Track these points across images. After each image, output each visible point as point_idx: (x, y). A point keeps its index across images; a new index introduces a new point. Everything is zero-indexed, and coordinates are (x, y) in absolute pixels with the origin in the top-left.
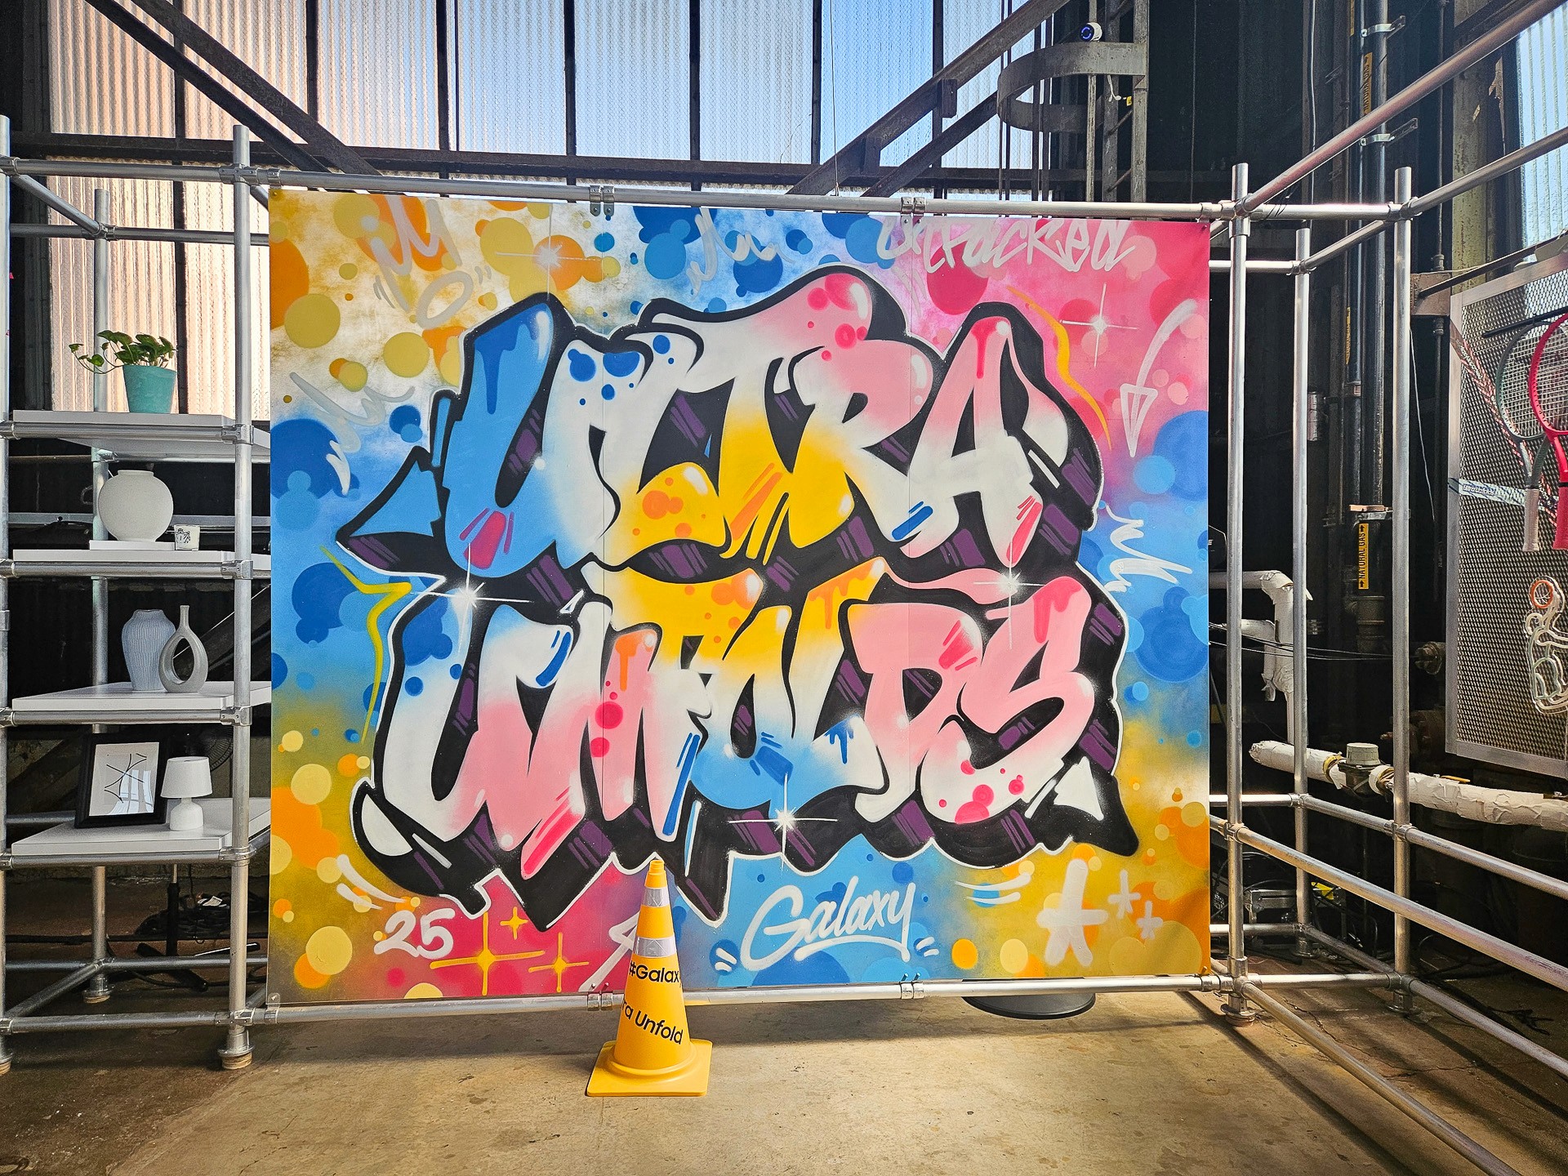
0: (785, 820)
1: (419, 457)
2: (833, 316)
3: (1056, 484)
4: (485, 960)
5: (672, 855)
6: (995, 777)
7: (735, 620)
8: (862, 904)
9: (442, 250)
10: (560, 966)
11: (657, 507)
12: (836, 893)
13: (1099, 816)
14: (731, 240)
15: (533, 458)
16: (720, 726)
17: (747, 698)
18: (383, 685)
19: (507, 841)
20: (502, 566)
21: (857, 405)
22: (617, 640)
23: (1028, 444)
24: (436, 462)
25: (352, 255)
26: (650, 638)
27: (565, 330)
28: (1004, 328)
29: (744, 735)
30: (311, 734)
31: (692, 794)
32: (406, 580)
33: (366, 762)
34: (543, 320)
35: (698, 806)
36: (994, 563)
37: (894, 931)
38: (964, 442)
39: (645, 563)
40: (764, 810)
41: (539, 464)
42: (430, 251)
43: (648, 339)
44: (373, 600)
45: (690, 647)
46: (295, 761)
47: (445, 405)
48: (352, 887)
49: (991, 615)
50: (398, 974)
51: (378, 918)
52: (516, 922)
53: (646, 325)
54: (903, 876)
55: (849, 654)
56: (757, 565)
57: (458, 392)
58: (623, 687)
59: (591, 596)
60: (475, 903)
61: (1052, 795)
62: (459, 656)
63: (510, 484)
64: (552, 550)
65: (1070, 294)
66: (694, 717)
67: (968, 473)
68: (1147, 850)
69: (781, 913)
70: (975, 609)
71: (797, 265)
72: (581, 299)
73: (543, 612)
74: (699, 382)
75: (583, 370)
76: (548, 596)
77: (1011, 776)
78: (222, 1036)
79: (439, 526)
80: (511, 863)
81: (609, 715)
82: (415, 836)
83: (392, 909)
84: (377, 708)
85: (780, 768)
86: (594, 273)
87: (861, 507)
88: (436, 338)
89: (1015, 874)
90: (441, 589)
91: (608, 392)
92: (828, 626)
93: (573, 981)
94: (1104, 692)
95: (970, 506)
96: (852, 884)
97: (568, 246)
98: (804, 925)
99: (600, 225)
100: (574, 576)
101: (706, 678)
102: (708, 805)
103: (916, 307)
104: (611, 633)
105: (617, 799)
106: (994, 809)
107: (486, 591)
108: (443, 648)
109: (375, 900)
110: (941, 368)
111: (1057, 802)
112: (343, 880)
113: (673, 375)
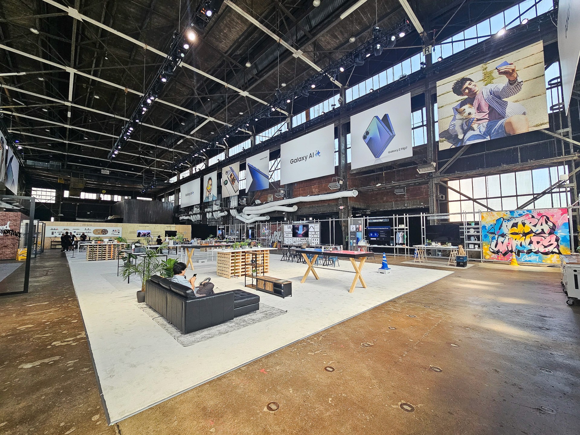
0: (525, 251)
2: (528, 217)
3: (552, 228)
4: (500, 258)
5: (515, 253)
7: (520, 237)
8: (533, 257)
9: (494, 215)
10: (506, 259)
11: (512, 230)
12: (531, 256)
13: (557, 252)
14: (518, 213)
16: (519, 245)
17: (521, 243)
19: (501, 251)
20: (500, 234)
21: (531, 223)
22: (509, 239)
23: (548, 225)
24: (494, 228)
25: (487, 216)
26: (512, 239)
28: (545, 217)
30: (486, 244)
33: (489, 246)
34: (502, 219)
36: (545, 234)
37: (537, 259)
38: (542, 225)
39: (512, 234)
41: (502, 228)
44: (490, 236)
48: (489, 253)
50: (493, 258)
52: (502, 256)
53: (511, 218)
55: (531, 240)
57: (495, 223)
58: (510, 242)
64: (503, 233)
65: (552, 214)
66: (516, 244)
68: (563, 254)
69: (525, 257)
71: (524, 214)
74: (516, 222)
76: (503, 236)
77: (548, 249)
78: (481, 261)
79: (494, 232)
82: (494, 250)
83: (493, 255)
84: (490, 242)
85: (525, 248)
87: (531, 230)
88: (494, 220)
89: (549, 256)
92: (529, 238)
94: (558, 243)
95: (543, 230)
96: (532, 256)
98: (528, 258)
99: (506, 213)
101: (517, 241)
103: (536, 216)
105: (510, 249)
106: (546, 251)
108: (495, 239)
110: (539, 220)
111: (553, 251)
113: (514, 221)
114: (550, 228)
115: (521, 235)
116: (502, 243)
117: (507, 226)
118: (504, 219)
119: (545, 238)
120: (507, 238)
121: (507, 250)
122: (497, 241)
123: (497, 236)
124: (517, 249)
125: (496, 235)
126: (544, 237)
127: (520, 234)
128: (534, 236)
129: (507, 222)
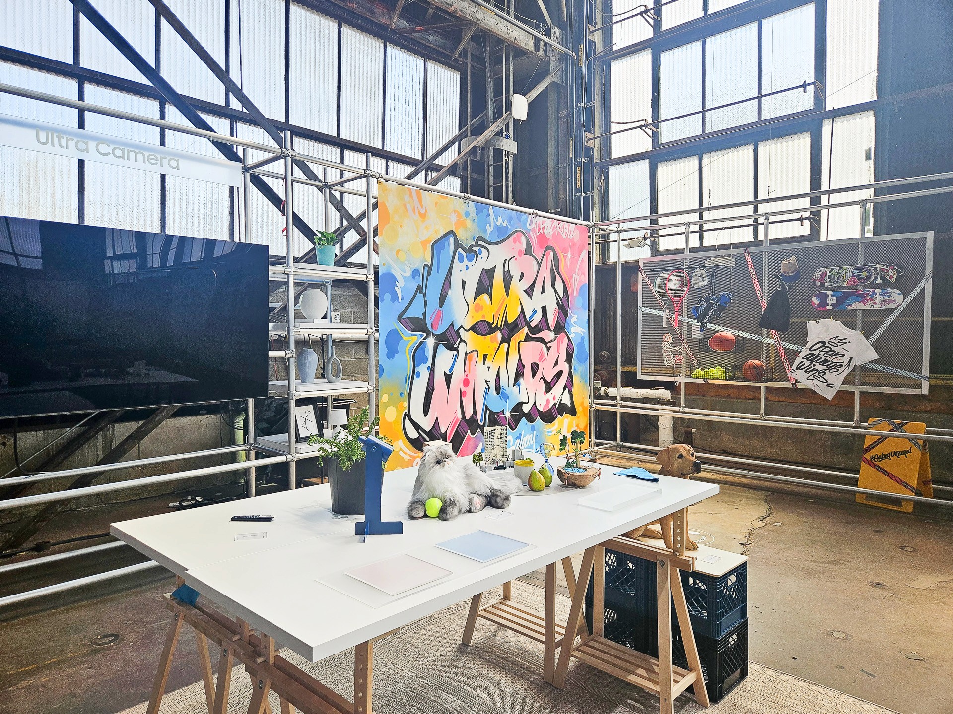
0: (508, 414)
1: (419, 289)
2: (517, 246)
3: (561, 304)
6: (550, 396)
7: (495, 348)
9: (426, 211)
11: (478, 309)
12: (520, 437)
13: (570, 406)
15: (448, 291)
17: (498, 375)
18: (410, 375)
19: (443, 430)
20: (439, 331)
21: (522, 275)
22: (468, 355)
23: (556, 291)
24: (424, 291)
25: (402, 210)
26: (475, 354)
28: (552, 254)
29: (498, 387)
30: (390, 395)
32: (416, 335)
33: (406, 404)
34: (452, 240)
35: (488, 412)
36: (549, 329)
37: (532, 447)
38: (543, 291)
39: (475, 328)
40: (503, 411)
41: (450, 292)
42: (423, 211)
43: (476, 249)
44: (408, 342)
45: (485, 358)
46: (387, 405)
47: (426, 268)
48: (403, 451)
49: (549, 345)
53: (476, 245)
54: (533, 429)
56: (500, 329)
57: (430, 265)
58: (469, 372)
59: (462, 341)
61: (561, 400)
62: (429, 364)
63: (442, 299)
64: (452, 324)
66: (486, 381)
67: (544, 300)
68: (578, 414)
72: (462, 235)
73: (450, 346)
75: (461, 260)
76: (451, 341)
77: (553, 395)
79: (424, 314)
81: (466, 382)
82: (419, 430)
83: (415, 458)
84: (408, 384)
87: (522, 310)
88: (424, 244)
89: (554, 424)
90: (425, 339)
91: (467, 268)
92: (516, 349)
94: (570, 368)
95: (544, 310)
96: (523, 433)
97: (458, 214)
100: (458, 334)
101: (489, 368)
102: (491, 411)
103: (534, 245)
104: (466, 353)
105: (469, 412)
106: (550, 406)
107: (437, 339)
108: (425, 360)
109: (410, 456)
110: (539, 266)
111: (562, 402)
112: (401, 449)
113: (483, 263)
114: (558, 304)
115: (499, 335)
116: (448, 378)
117: (464, 283)
118: (457, 245)
119: (549, 349)
120: (462, 348)
121: (460, 416)
122: (432, 370)
123: (431, 342)
124: (487, 408)
125: (429, 333)
126: (546, 343)
127: (497, 328)
128: (527, 338)
129: (466, 262)
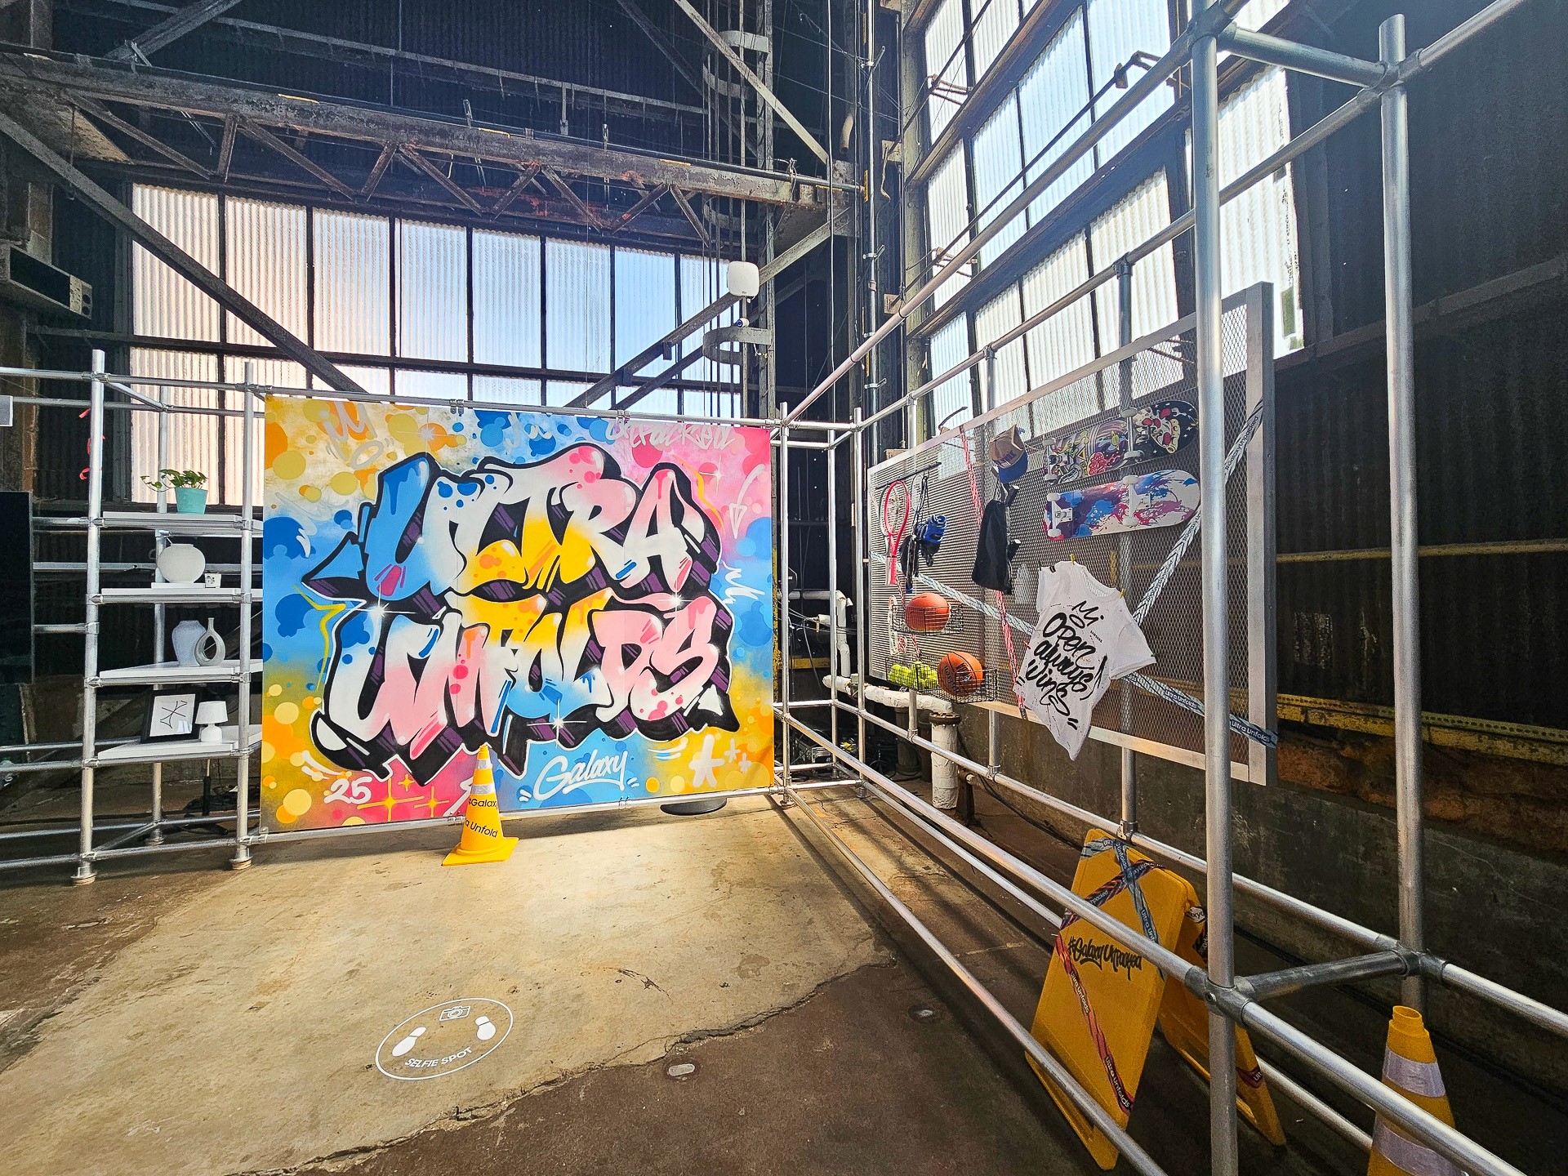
0: (558, 723)
1: (351, 537)
2: (582, 467)
3: (699, 551)
4: (390, 803)
5: (496, 744)
6: (669, 697)
8: (599, 763)
9: (366, 429)
10: (433, 803)
11: (486, 563)
12: (586, 758)
13: (721, 713)
14: (528, 429)
15: (417, 538)
16: (523, 676)
17: (537, 661)
18: (329, 659)
19: (402, 740)
20: (399, 594)
21: (596, 511)
22: (465, 632)
23: (684, 532)
24: (361, 540)
25: (314, 430)
26: (484, 630)
27: (436, 472)
28: (671, 475)
29: (536, 681)
30: (287, 687)
31: (507, 711)
32: (343, 602)
33: (320, 700)
34: (424, 466)
35: (510, 717)
37: (616, 776)
38: (652, 530)
39: (481, 592)
40: (547, 718)
41: (420, 540)
42: (359, 430)
43: (482, 476)
44: (323, 613)
45: (506, 635)
46: (277, 701)
47: (367, 510)
48: (311, 767)
49: (666, 616)
50: (338, 812)
51: (326, 784)
52: (408, 782)
53: (481, 470)
54: (621, 749)
55: (593, 637)
56: (543, 592)
57: (374, 503)
58: (469, 656)
59: (450, 610)
60: (383, 773)
61: (698, 704)
62: (374, 642)
63: (404, 550)
64: (428, 586)
65: (703, 459)
66: (508, 671)
67: (654, 546)
68: (743, 728)
69: (557, 769)
70: (659, 614)
71: (564, 441)
72: (445, 457)
73: (423, 618)
74: (511, 499)
75: (445, 492)
76: (426, 610)
77: (676, 696)
78: (233, 852)
79: (362, 574)
80: (404, 751)
81: (461, 672)
82: (348, 739)
83: (335, 778)
84: (326, 671)
85: (556, 696)
86: (452, 443)
87: (599, 563)
88: (362, 475)
89: (678, 744)
90: (362, 607)
91: (460, 504)
92: (582, 622)
93: (440, 811)
94: (723, 652)
95: (655, 562)
96: (595, 753)
97: (439, 429)
98: (568, 775)
99: (455, 418)
100: (441, 600)
101: (515, 651)
102: (516, 717)
103: (626, 464)
104: (461, 629)
105: (465, 715)
106: (668, 713)
107: (389, 608)
108: (365, 638)
109: (325, 774)
110: (640, 494)
111: (699, 708)
112: (306, 764)
113: (498, 493)
114: (690, 551)
115: (541, 602)
116: (417, 667)
117: (453, 527)
119: (666, 622)
120: (452, 622)
121: (443, 720)
122: (379, 653)
123: (376, 614)
125: (372, 600)
127: (534, 591)
128: (612, 605)
129: (456, 495)
